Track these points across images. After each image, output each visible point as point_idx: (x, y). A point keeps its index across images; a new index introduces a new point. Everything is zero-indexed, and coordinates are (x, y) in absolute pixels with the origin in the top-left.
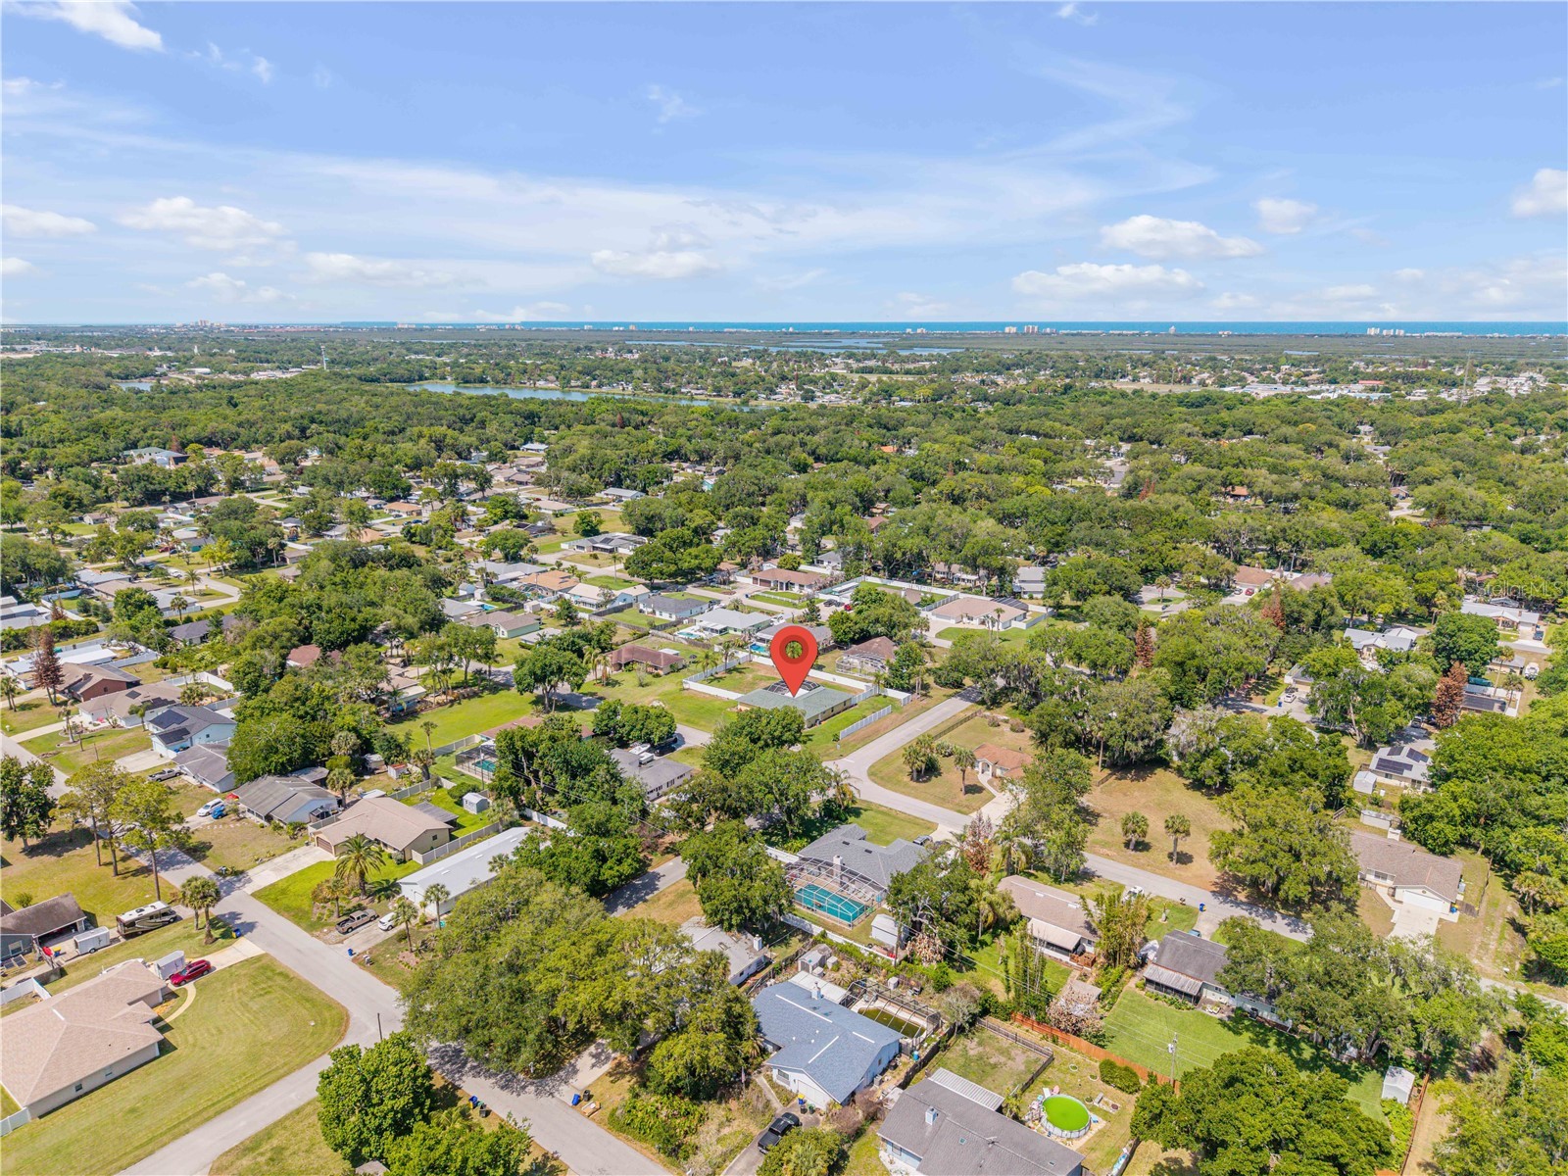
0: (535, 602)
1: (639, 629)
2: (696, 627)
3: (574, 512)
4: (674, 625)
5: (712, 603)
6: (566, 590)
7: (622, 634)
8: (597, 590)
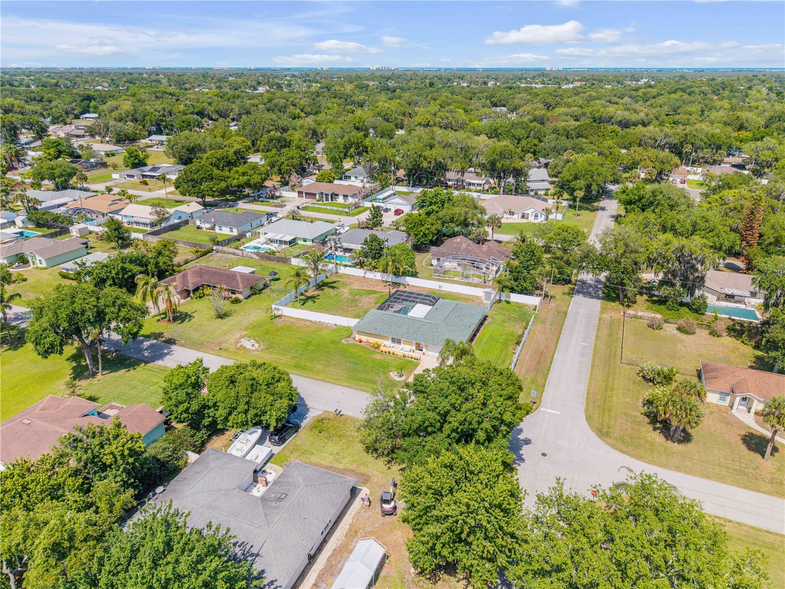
0: (82, 226)
1: (200, 246)
2: (262, 239)
3: (122, 151)
4: (238, 239)
5: (270, 215)
6: (117, 212)
7: (183, 253)
8: (149, 209)
